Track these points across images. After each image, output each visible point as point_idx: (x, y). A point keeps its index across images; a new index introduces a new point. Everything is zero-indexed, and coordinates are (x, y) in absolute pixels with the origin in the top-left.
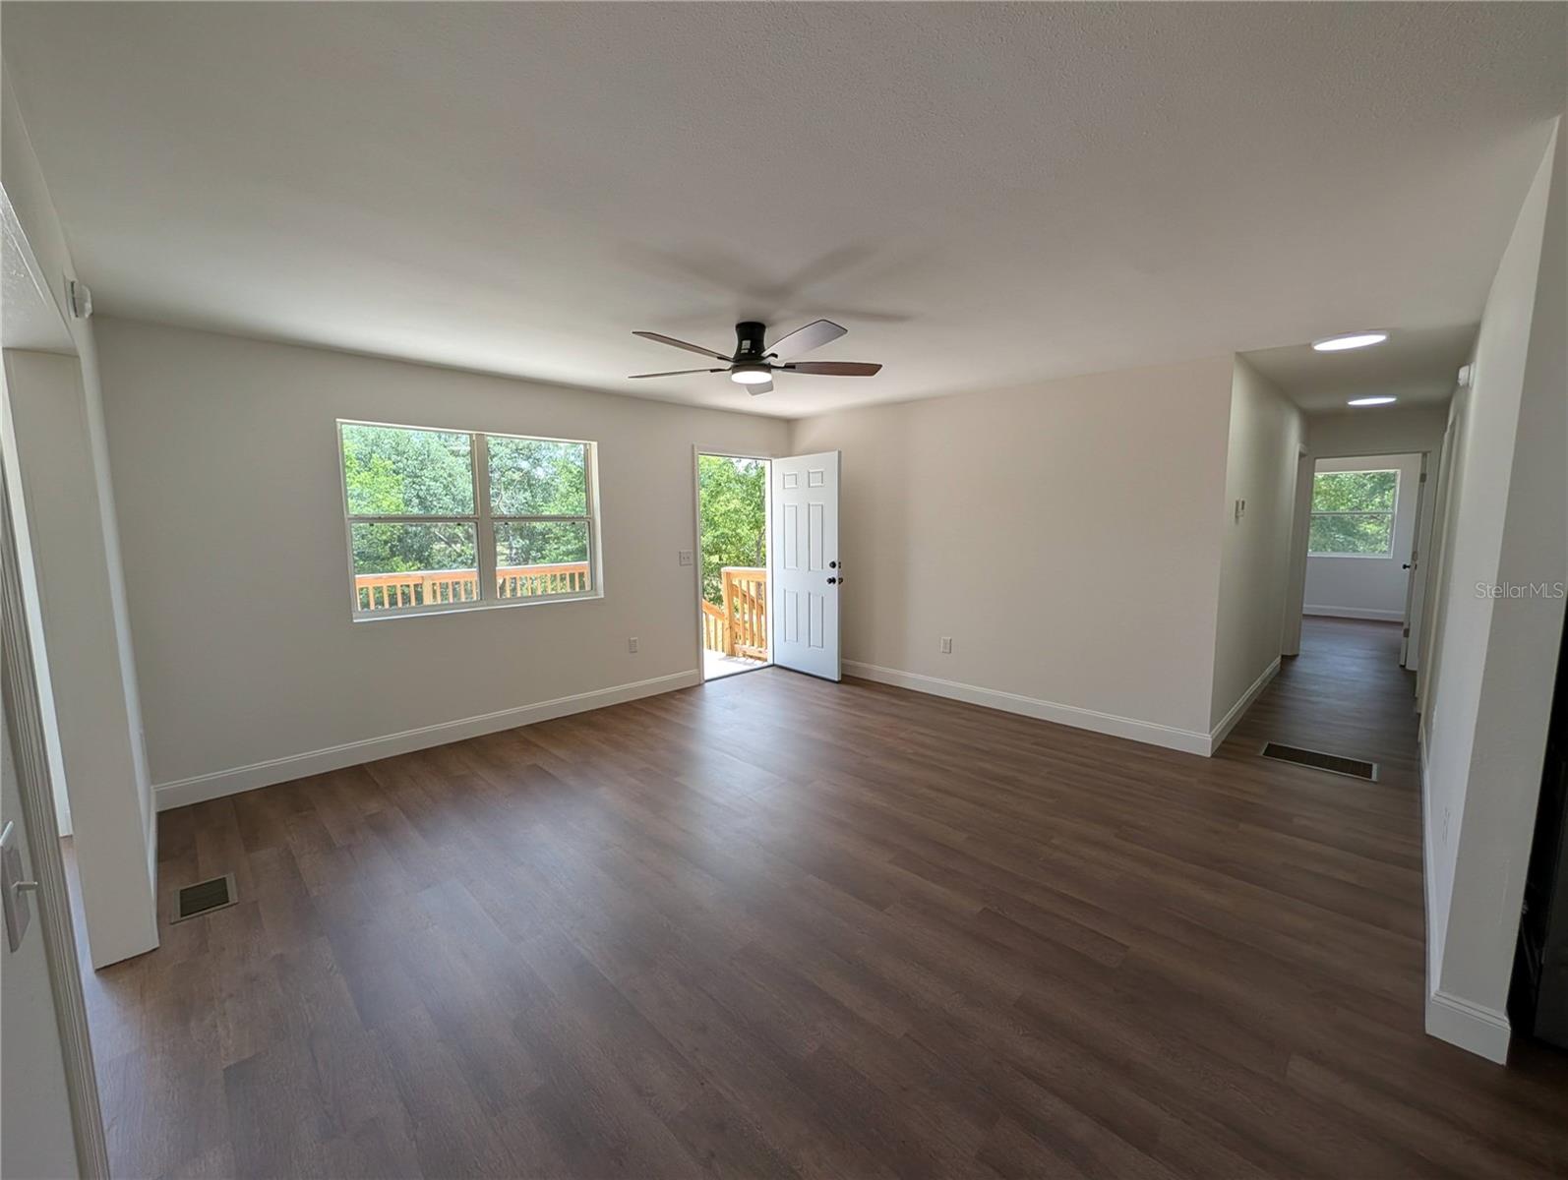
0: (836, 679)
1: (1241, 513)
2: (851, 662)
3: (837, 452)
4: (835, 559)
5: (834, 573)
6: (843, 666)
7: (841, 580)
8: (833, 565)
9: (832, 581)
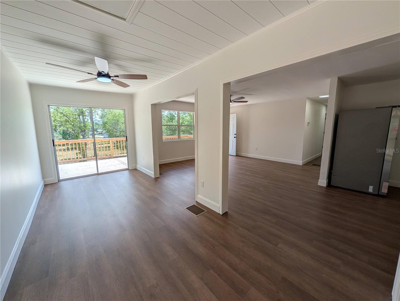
0: (235, 155)
1: (308, 124)
2: (238, 153)
3: (236, 114)
4: (236, 133)
5: (235, 136)
6: (236, 153)
7: (236, 137)
8: (235, 134)
9: (235, 137)
